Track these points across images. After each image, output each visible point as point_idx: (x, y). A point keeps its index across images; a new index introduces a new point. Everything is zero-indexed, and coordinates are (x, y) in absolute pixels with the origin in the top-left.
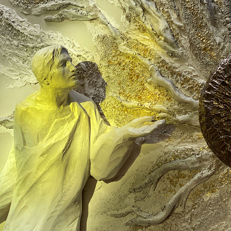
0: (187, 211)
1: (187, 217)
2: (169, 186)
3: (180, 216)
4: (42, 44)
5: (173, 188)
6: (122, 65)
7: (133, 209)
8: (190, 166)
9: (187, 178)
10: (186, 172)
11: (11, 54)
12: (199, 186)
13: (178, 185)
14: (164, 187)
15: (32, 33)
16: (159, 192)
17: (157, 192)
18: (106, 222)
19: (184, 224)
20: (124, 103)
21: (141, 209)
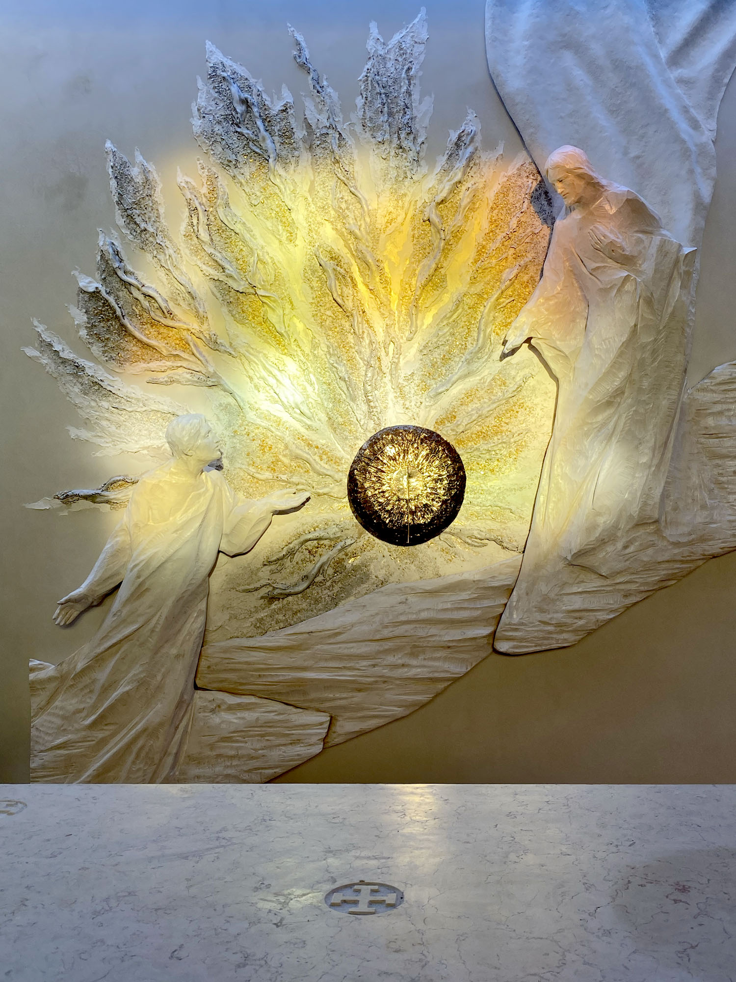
0: (328, 579)
1: (328, 584)
2: (308, 557)
3: (321, 584)
4: (144, 409)
5: (312, 557)
6: (251, 436)
7: (269, 582)
8: (332, 537)
9: (327, 547)
10: (326, 542)
11: (98, 417)
12: (340, 554)
13: (317, 555)
14: (303, 557)
15: (129, 395)
16: (297, 563)
17: (295, 563)
18: (235, 597)
19: (325, 592)
20: (257, 475)
21: (277, 581)
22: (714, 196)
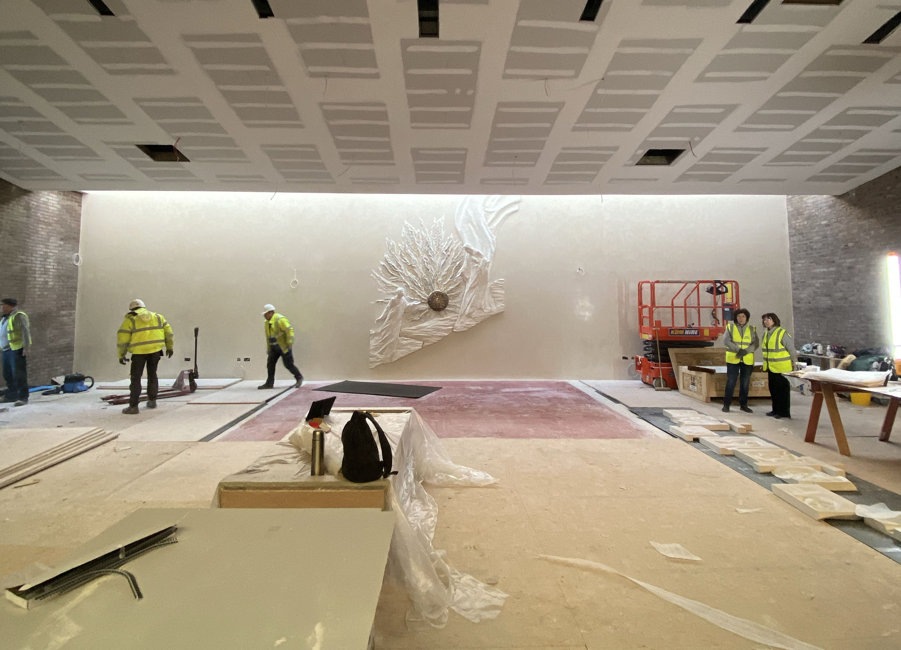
0: (424, 317)
4: (391, 286)
5: (421, 313)
7: (412, 318)
10: (423, 311)
12: (426, 313)
15: (389, 283)
17: (417, 314)
19: (423, 320)
20: (411, 298)
22: (495, 251)
